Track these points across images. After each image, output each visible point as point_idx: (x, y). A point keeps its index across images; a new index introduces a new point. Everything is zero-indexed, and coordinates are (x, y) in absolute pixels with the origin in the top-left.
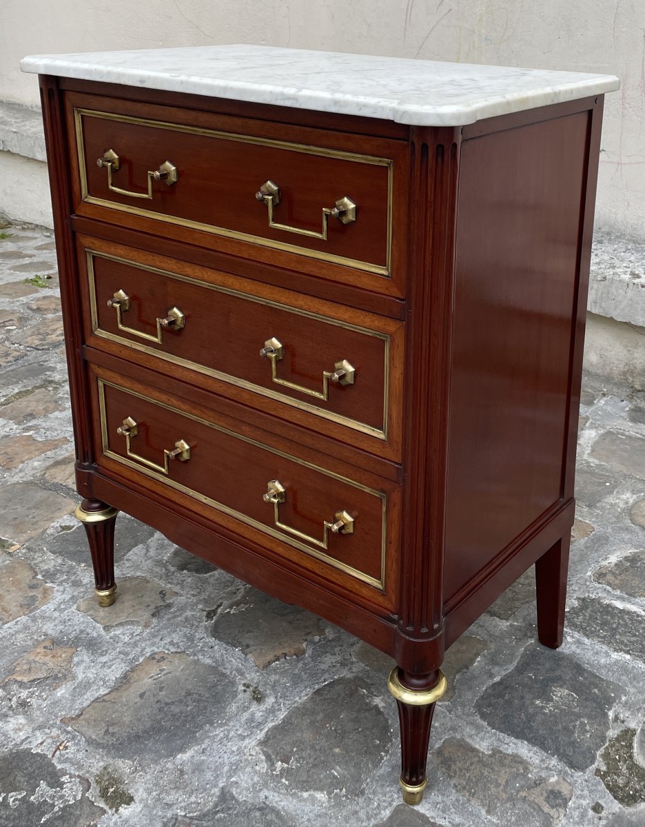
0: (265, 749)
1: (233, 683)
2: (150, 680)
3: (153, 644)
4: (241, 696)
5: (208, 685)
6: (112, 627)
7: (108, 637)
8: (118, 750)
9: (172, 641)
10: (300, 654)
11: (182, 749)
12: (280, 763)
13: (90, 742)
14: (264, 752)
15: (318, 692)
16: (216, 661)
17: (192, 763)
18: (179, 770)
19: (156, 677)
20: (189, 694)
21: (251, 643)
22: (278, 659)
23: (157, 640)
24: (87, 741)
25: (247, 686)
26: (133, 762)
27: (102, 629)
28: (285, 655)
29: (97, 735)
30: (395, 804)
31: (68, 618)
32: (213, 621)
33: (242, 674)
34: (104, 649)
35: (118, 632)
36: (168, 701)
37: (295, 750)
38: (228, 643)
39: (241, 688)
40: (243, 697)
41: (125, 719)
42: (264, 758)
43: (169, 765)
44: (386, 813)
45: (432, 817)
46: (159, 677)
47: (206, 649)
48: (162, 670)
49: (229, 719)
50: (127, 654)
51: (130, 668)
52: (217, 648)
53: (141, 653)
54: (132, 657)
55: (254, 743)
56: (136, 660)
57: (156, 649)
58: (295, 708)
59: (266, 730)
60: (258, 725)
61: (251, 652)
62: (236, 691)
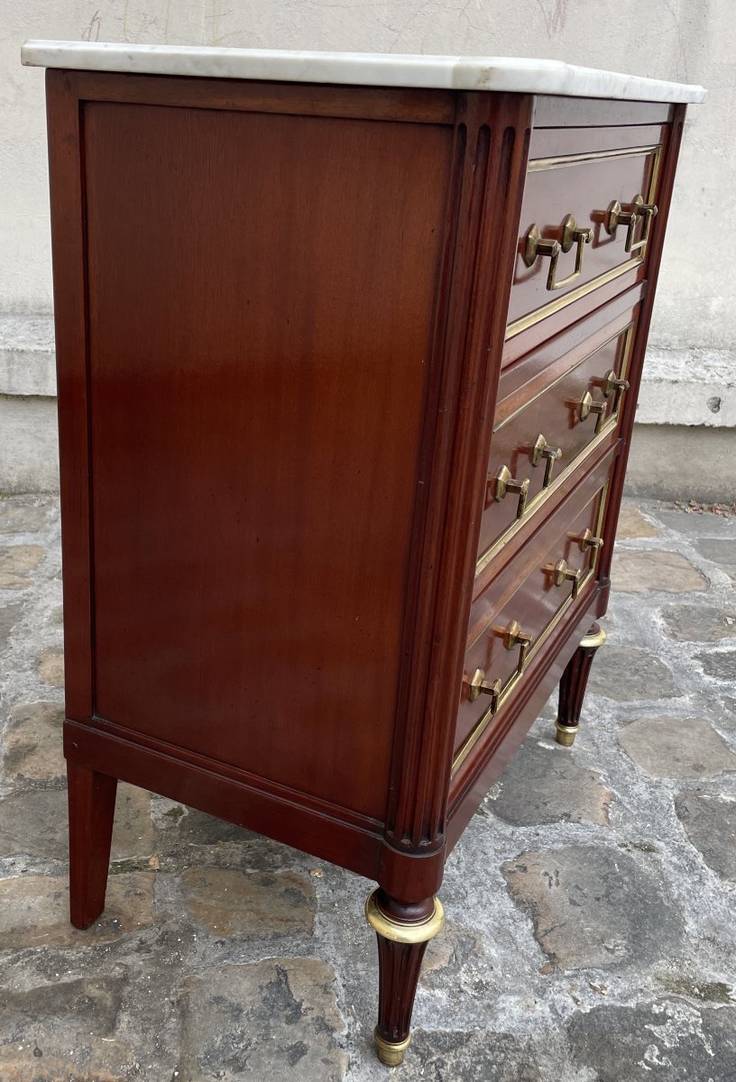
0: (732, 879)
1: (610, 851)
2: (554, 887)
3: (486, 862)
4: (633, 856)
5: (601, 862)
8: (640, 958)
9: (496, 851)
10: (613, 798)
11: (680, 924)
13: (609, 968)
15: (681, 817)
16: (564, 842)
17: (704, 927)
18: (704, 939)
19: (553, 882)
21: (567, 812)
22: (607, 812)
24: (605, 970)
25: (623, 846)
26: (665, 959)
28: (606, 804)
29: (607, 958)
31: (364, 889)
32: (491, 815)
33: (604, 840)
34: (453, 892)
36: (603, 892)
38: (544, 823)
39: (623, 850)
40: (636, 855)
41: (601, 930)
43: (693, 941)
46: (557, 881)
47: (536, 838)
48: (546, 874)
49: (663, 879)
50: (481, 884)
51: (509, 893)
52: (541, 832)
53: (490, 875)
54: (489, 883)
55: (717, 881)
56: (499, 884)
57: (496, 864)
58: (689, 837)
59: (705, 866)
60: (691, 867)
61: (580, 818)
62: (624, 855)
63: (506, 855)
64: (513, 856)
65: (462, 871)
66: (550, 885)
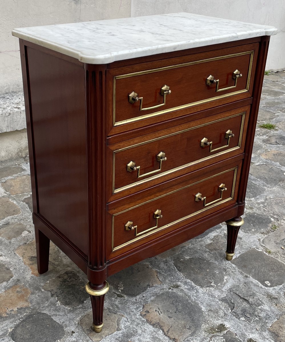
0: (205, 287)
1: (167, 292)
2: (161, 314)
3: (135, 315)
4: (174, 291)
5: (168, 298)
6: (118, 328)
7: (125, 330)
8: (197, 327)
9: (135, 309)
10: (157, 272)
11: (200, 309)
12: (212, 284)
13: (192, 335)
14: (206, 287)
15: (180, 271)
16: (153, 296)
17: (207, 307)
18: (209, 311)
19: (160, 313)
20: (173, 304)
21: (147, 284)
22: (159, 278)
23: (132, 313)
25: (170, 289)
26: (203, 323)
27: (118, 332)
28: (157, 276)
29: (190, 332)
30: (230, 263)
32: (125, 296)
33: (164, 289)
34: (132, 332)
35: (123, 326)
36: (175, 309)
37: (206, 280)
38: (143, 291)
39: (170, 290)
40: (175, 290)
41: (183, 323)
42: (208, 288)
43: (207, 313)
44: (234, 265)
45: (236, 257)
46: (161, 311)
47: (144, 299)
48: (156, 311)
49: (187, 295)
50: (139, 324)
51: (148, 323)
52: (144, 295)
53: (139, 319)
54: (140, 322)
55: (201, 289)
56: (143, 321)
57: (138, 314)
58: (186, 277)
59: (195, 285)
60: (192, 287)
61: (153, 285)
62: (172, 292)
63: (139, 309)
64: (141, 308)
65: (130, 322)
66: (160, 314)
